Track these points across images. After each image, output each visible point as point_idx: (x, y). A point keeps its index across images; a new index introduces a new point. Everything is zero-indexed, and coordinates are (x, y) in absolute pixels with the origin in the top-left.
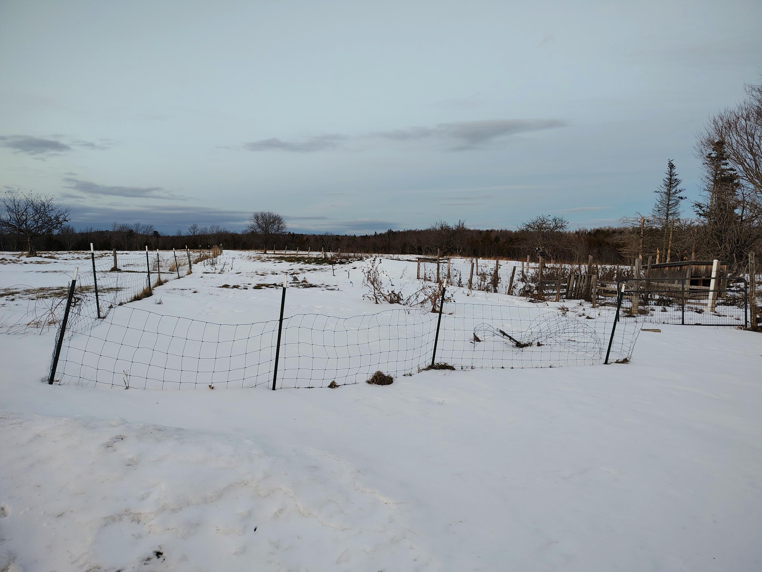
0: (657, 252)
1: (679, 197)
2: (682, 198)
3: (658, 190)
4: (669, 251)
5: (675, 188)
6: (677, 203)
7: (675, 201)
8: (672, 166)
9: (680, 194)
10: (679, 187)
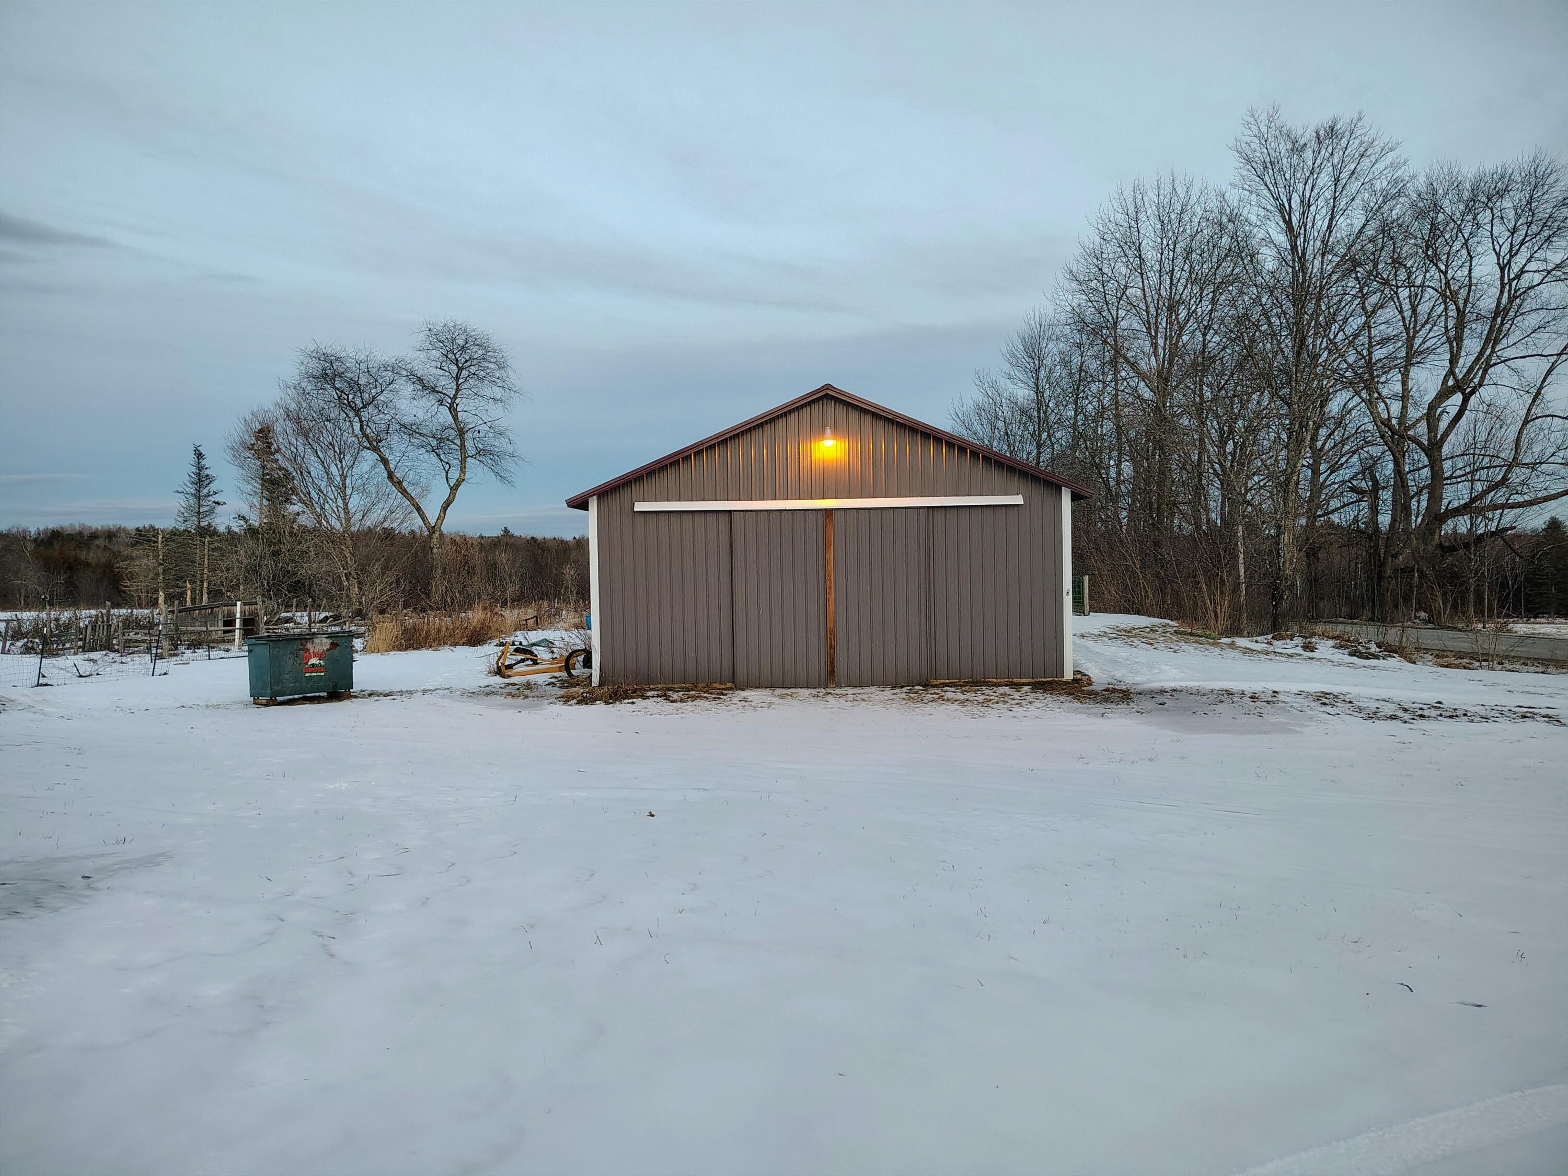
0: (186, 587)
1: (214, 502)
2: (218, 503)
3: (180, 489)
4: (205, 585)
5: (208, 488)
6: (211, 511)
7: (209, 507)
8: (199, 455)
9: (217, 498)
10: (213, 487)
